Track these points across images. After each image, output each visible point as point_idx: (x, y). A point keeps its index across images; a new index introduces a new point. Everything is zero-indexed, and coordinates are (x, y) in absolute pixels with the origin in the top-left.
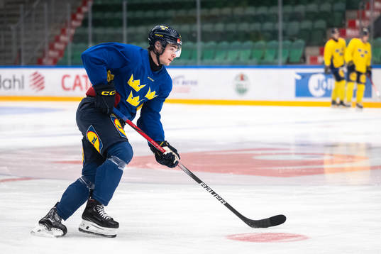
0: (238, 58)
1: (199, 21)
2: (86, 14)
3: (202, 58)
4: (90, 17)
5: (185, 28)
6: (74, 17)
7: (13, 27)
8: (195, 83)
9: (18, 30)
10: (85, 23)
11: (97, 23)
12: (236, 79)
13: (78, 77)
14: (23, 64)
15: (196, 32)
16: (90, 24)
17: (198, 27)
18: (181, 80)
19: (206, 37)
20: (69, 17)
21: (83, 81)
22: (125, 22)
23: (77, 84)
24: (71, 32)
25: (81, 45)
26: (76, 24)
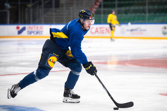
0: (163, 20)
1: (147, 4)
2: (101, 2)
3: (148, 20)
4: (102, 4)
5: (141, 8)
6: (96, 4)
7: (71, 8)
8: (145, 30)
9: (73, 9)
10: (100, 6)
11: (105, 6)
12: (163, 28)
13: (97, 29)
15: (146, 10)
16: (102, 6)
17: (147, 7)
18: (139, 29)
19: (150, 11)
20: (93, 4)
21: (99, 30)
22: (116, 6)
23: (97, 31)
24: (94, 10)
25: (99, 15)
26: (96, 7)
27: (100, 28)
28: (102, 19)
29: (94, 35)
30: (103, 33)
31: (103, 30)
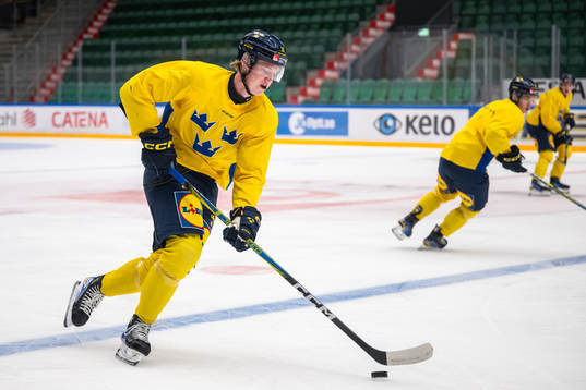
2: (76, 54)
4: (80, 57)
6: (65, 57)
7: (6, 66)
9: (11, 68)
10: (75, 62)
11: (86, 62)
13: (67, 114)
14: (16, 101)
16: (80, 63)
20: (60, 57)
21: (73, 118)
22: (113, 62)
23: (67, 121)
24: (62, 71)
25: (71, 84)
26: (66, 63)
27: (76, 114)
28: (80, 92)
29: (60, 130)
30: (82, 126)
31: (82, 120)
